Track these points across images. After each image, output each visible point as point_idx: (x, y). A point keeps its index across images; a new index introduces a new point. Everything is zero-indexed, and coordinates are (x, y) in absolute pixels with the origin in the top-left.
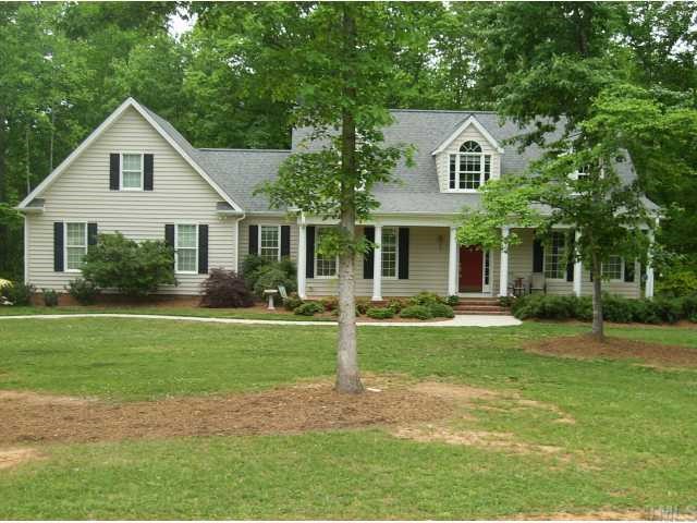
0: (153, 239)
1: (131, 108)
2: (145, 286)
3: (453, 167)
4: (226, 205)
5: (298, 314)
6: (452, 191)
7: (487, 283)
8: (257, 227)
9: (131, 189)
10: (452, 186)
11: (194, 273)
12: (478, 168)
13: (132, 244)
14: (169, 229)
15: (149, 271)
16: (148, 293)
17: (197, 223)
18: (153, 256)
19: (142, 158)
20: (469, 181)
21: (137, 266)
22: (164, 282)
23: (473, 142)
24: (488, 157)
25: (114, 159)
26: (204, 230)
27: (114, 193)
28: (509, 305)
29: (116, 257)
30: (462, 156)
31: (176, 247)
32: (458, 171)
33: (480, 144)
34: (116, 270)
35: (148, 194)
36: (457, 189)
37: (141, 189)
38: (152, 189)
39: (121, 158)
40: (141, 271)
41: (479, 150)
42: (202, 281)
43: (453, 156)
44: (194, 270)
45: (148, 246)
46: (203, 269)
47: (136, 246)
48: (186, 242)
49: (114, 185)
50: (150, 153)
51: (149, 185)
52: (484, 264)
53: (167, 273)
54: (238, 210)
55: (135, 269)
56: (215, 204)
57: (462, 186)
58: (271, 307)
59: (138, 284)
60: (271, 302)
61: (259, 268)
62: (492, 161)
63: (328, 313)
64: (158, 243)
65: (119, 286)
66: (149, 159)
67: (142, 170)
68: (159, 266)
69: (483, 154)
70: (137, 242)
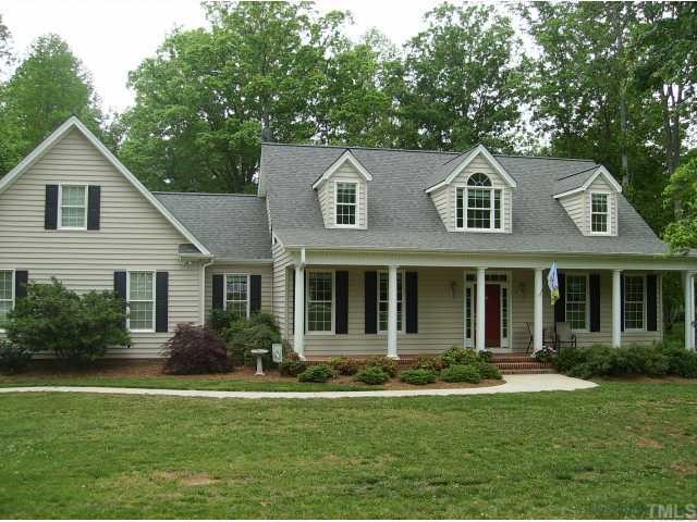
0: (100, 290)
1: (74, 129)
2: (91, 348)
3: (460, 203)
4: (192, 247)
5: (304, 380)
6: (460, 229)
7: (505, 336)
8: (222, 276)
9: (72, 229)
10: (460, 224)
11: (150, 331)
12: (487, 204)
13: (72, 296)
14: (120, 278)
15: (96, 329)
16: (94, 357)
17: (154, 269)
18: (100, 310)
19: (87, 190)
20: (479, 219)
21: (81, 322)
22: (116, 343)
23: (482, 174)
24: (498, 192)
25: (51, 192)
26: (163, 279)
27: (51, 234)
28: (549, 361)
29: (52, 311)
30: (470, 190)
31: (128, 299)
32: (466, 207)
33: (491, 177)
34: (53, 328)
35: (94, 234)
36: (465, 228)
37: (85, 228)
38: (98, 228)
39: (60, 189)
40: (85, 329)
41: (488, 183)
42: (165, 341)
43: (460, 190)
44: (150, 327)
45: (92, 299)
46: (162, 326)
47: (77, 298)
48: (140, 294)
49: (50, 223)
50: (97, 184)
51: (94, 224)
52: (502, 314)
53: (118, 330)
54: (205, 252)
55: (78, 325)
56: (177, 247)
57: (470, 224)
58: (259, 372)
59: (81, 346)
60: (260, 366)
61: (233, 324)
62: (503, 197)
63: (348, 379)
64: (106, 294)
65: (56, 349)
66: (95, 193)
67: (86, 206)
68: (109, 322)
69: (494, 187)
70: (78, 293)
